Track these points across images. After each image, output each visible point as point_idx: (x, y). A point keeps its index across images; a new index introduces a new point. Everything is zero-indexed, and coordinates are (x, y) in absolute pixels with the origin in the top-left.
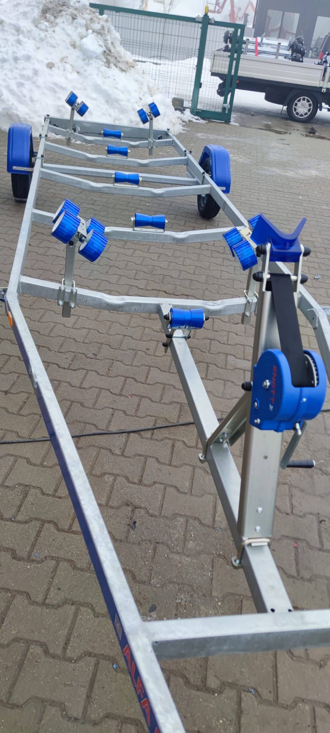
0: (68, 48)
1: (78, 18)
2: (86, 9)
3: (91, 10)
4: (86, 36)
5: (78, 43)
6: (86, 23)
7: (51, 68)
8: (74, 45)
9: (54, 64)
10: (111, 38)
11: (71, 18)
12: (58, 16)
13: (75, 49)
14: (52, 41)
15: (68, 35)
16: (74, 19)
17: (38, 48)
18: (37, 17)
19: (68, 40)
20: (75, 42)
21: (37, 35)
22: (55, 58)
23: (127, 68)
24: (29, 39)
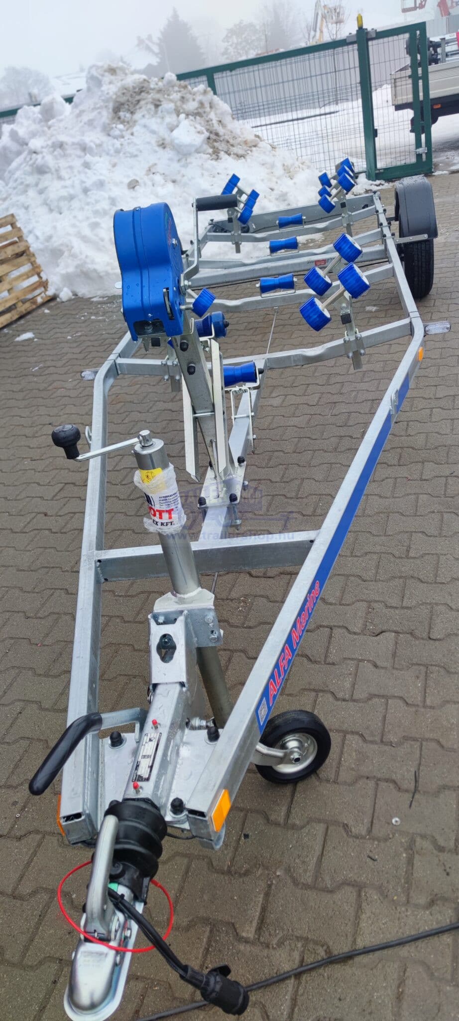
0: (156, 152)
1: (162, 103)
2: (173, 86)
3: (180, 86)
4: (177, 126)
5: (168, 140)
6: (176, 106)
7: (134, 188)
8: (163, 144)
9: (137, 181)
10: (216, 114)
11: (152, 107)
12: (136, 110)
13: (166, 149)
14: (132, 149)
15: (153, 132)
16: (157, 106)
17: (114, 165)
18: (107, 121)
19: (153, 140)
20: (164, 139)
21: (110, 148)
22: (138, 173)
23: (246, 151)
24: (100, 157)
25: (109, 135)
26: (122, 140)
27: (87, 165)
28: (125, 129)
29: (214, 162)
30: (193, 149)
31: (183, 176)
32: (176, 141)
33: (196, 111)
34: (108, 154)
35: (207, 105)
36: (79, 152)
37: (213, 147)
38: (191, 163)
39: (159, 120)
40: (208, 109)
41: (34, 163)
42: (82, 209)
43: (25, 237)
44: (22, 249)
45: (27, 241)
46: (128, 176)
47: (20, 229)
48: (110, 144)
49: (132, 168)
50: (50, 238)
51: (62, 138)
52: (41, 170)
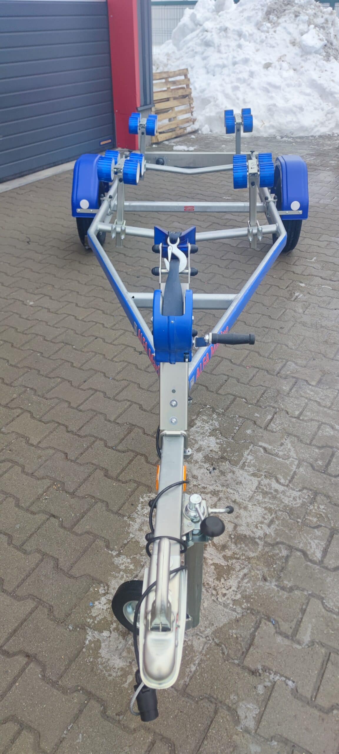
25: (259, 29)
26: (267, 34)
27: (240, 46)
28: (271, 27)
29: (324, 62)
30: (313, 51)
31: (302, 67)
32: (304, 43)
33: (321, 25)
34: (255, 42)
35: (330, 23)
36: (236, 37)
37: (327, 52)
38: (309, 59)
39: (295, 26)
40: (330, 25)
41: (204, 38)
42: (229, 75)
43: (190, 87)
44: (187, 93)
45: (191, 89)
46: (265, 60)
47: (189, 80)
48: (259, 35)
49: (269, 54)
51: (228, 25)
52: (207, 44)
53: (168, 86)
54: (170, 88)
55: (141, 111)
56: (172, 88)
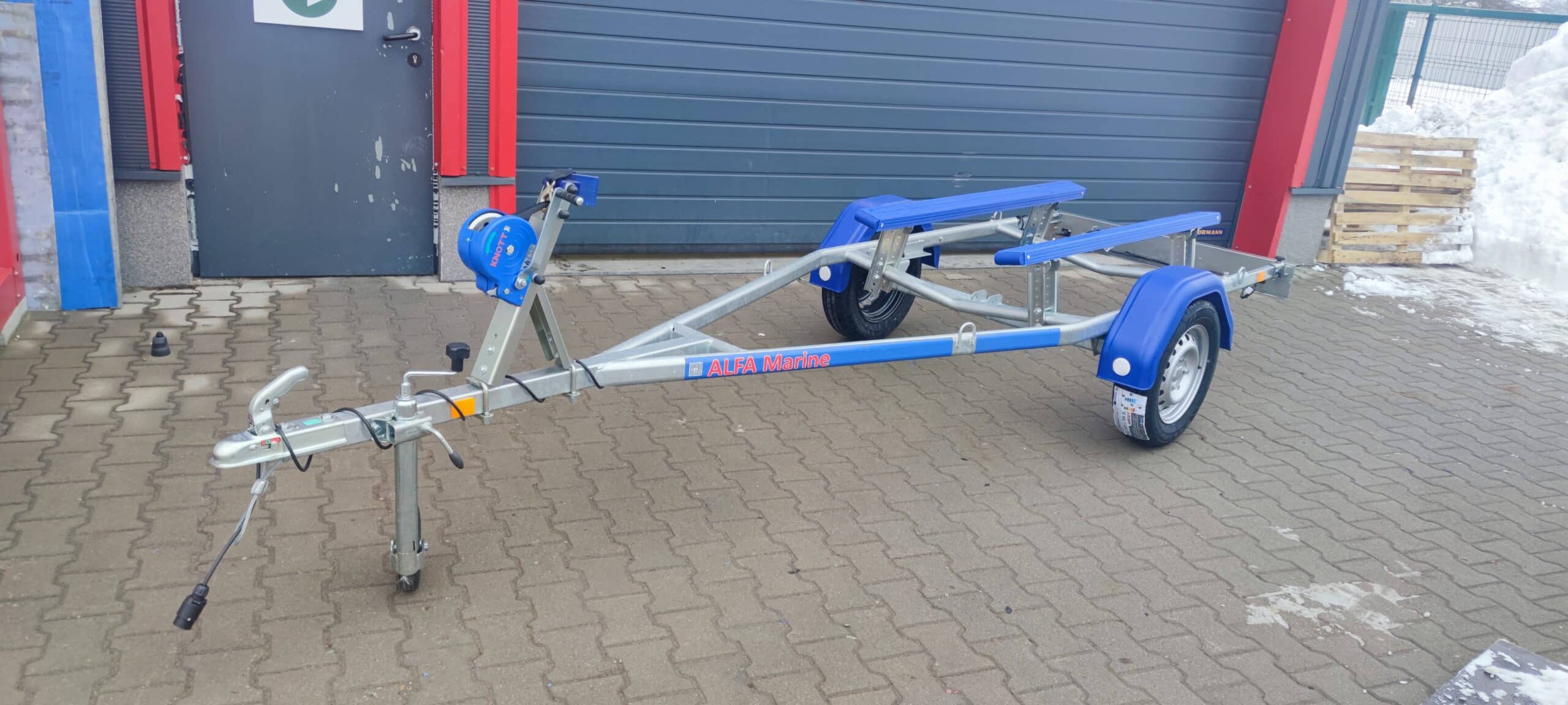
43: (1475, 173)
44: (1460, 183)
45: (1474, 179)
47: (1474, 161)
50: (1516, 187)
53: (1404, 164)
54: (1409, 167)
55: (1298, 196)
56: (1414, 168)
